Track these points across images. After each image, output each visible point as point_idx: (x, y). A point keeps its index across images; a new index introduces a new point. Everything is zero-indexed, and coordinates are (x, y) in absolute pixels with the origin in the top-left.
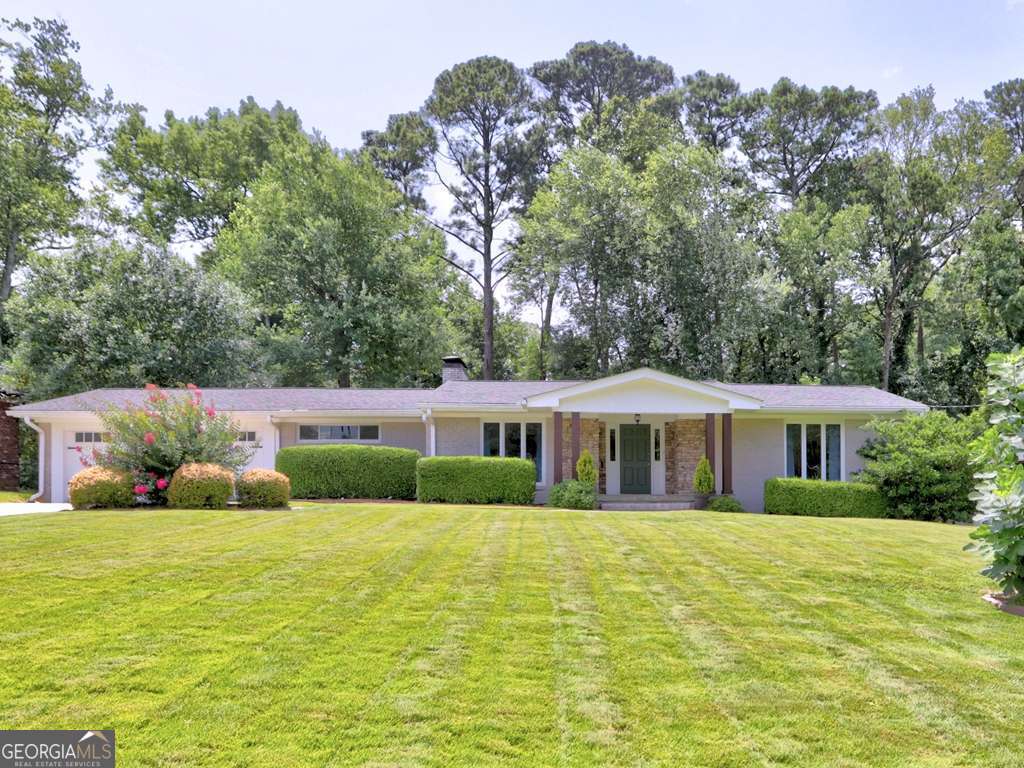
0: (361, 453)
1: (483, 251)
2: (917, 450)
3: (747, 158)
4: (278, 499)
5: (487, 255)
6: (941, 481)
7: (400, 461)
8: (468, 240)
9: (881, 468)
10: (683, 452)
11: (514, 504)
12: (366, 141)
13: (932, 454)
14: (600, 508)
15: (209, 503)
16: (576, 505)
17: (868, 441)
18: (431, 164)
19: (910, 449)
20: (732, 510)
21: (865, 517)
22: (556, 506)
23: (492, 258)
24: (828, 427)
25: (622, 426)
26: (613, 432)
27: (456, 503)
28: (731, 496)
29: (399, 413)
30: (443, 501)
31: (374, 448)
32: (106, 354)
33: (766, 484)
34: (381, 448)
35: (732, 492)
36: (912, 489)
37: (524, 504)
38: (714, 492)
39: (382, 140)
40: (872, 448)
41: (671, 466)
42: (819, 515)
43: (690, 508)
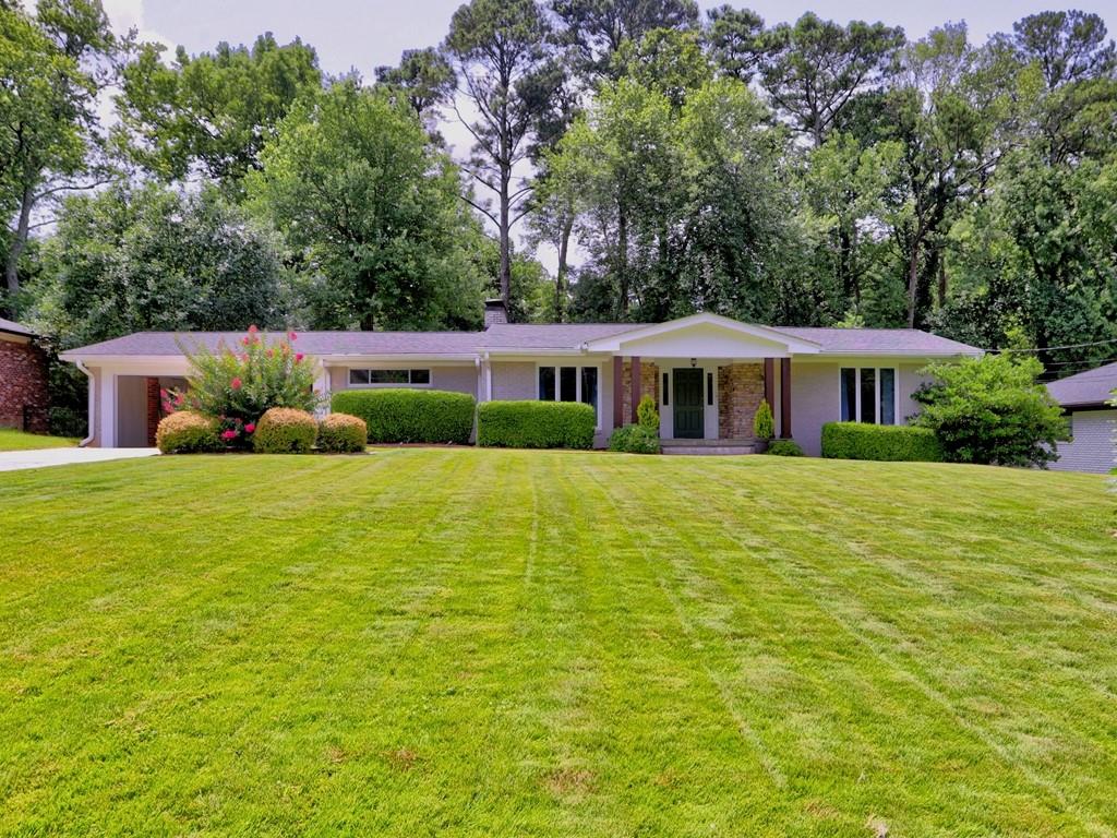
0: (417, 397)
1: (500, 189)
2: (977, 394)
3: (768, 93)
4: (357, 444)
5: (504, 193)
6: (1001, 425)
7: (456, 405)
8: (485, 178)
9: (937, 411)
10: (739, 397)
11: (573, 448)
12: (379, 77)
13: (993, 399)
14: (662, 453)
15: (295, 447)
16: (641, 449)
17: (923, 385)
18: (450, 101)
19: (970, 393)
20: (792, 454)
21: (922, 460)
22: (620, 450)
23: (509, 195)
24: (883, 371)
25: (674, 370)
26: (665, 376)
27: (517, 447)
28: (789, 440)
29: (452, 357)
30: (503, 446)
31: (429, 392)
32: (146, 297)
33: (824, 429)
34: (435, 392)
35: (791, 436)
36: (972, 433)
37: (586, 449)
38: (774, 436)
39: (396, 76)
40: (927, 392)
41: (725, 411)
42: (877, 459)
43: (750, 453)
